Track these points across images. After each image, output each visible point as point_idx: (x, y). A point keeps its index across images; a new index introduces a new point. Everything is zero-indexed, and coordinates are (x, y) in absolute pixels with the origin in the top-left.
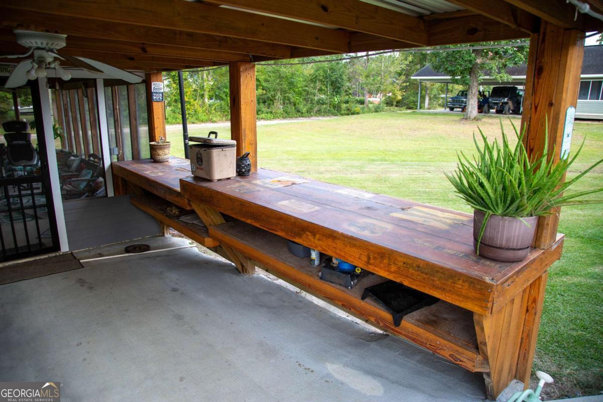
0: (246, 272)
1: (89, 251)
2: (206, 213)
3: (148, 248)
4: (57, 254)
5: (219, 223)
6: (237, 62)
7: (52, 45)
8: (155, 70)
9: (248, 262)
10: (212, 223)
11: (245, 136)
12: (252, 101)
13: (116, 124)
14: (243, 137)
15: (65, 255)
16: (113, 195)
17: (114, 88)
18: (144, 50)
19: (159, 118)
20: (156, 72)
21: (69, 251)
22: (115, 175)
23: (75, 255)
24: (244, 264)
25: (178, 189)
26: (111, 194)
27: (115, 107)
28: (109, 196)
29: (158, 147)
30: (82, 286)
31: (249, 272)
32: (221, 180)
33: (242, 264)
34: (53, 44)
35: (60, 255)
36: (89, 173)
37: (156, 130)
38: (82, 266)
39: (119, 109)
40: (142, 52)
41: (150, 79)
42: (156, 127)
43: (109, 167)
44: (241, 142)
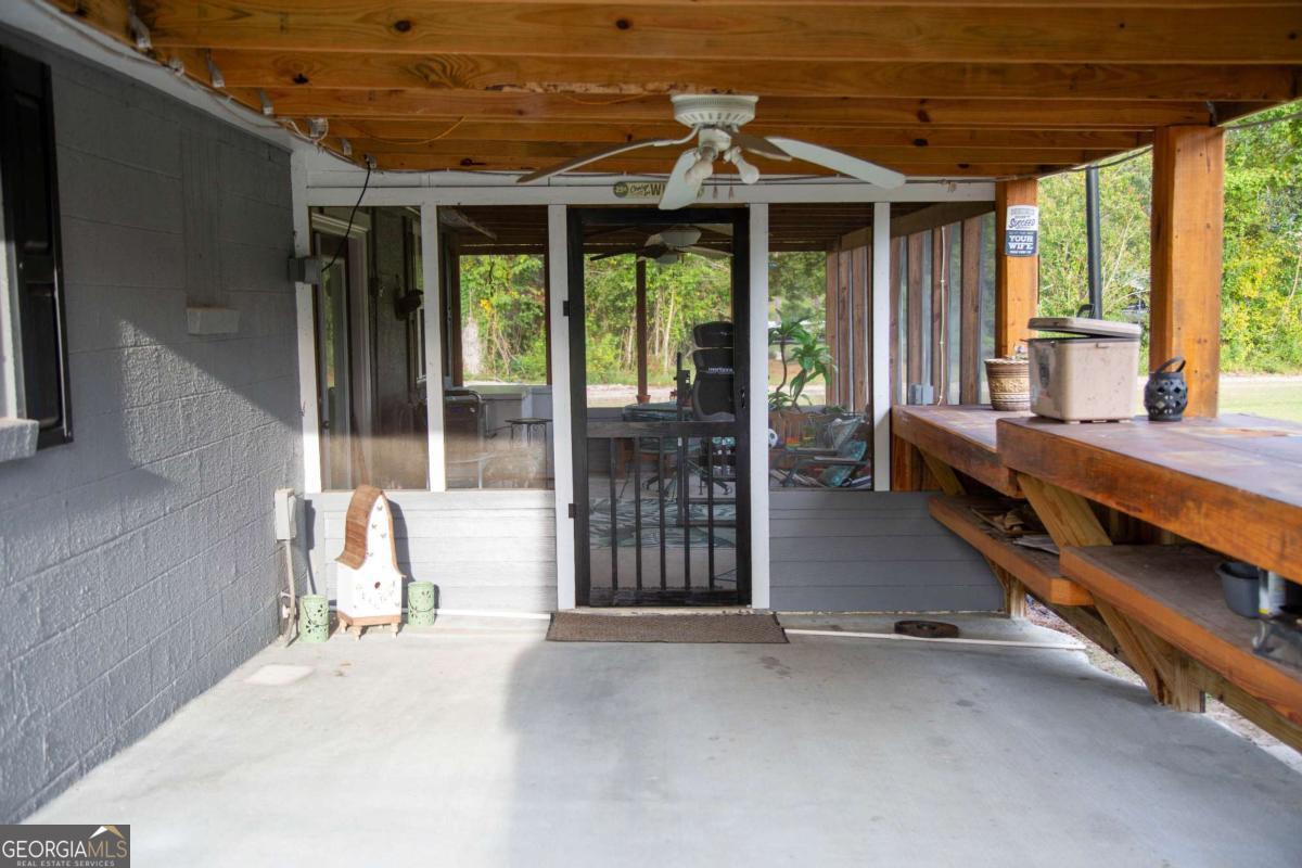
0: (1170, 702)
1: (813, 618)
2: (1058, 514)
3: (953, 632)
4: (744, 611)
5: (1091, 543)
6: (1167, 126)
7: (727, 118)
8: (1015, 174)
9: (1178, 672)
10: (1073, 540)
11: (1180, 319)
12: (1208, 226)
13: (936, 324)
14: (1175, 322)
15: (758, 617)
16: (888, 489)
17: (937, 234)
18: (923, 117)
19: (1019, 300)
20: (1016, 178)
21: (770, 609)
22: (896, 436)
23: (779, 620)
24: (1165, 676)
25: (993, 447)
26: (882, 483)
27: (936, 283)
28: (877, 489)
29: (1001, 369)
30: (768, 667)
31: (1178, 703)
32: (1090, 422)
33: (1156, 673)
34: (729, 115)
35: (749, 615)
36: (858, 448)
37: (1010, 329)
38: (786, 640)
39: (946, 287)
40: (918, 122)
41: (1005, 199)
42: (1010, 321)
43: (885, 416)
44: (1168, 334)
